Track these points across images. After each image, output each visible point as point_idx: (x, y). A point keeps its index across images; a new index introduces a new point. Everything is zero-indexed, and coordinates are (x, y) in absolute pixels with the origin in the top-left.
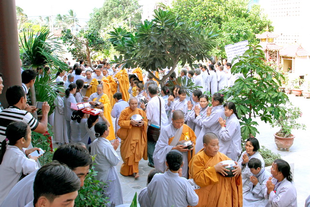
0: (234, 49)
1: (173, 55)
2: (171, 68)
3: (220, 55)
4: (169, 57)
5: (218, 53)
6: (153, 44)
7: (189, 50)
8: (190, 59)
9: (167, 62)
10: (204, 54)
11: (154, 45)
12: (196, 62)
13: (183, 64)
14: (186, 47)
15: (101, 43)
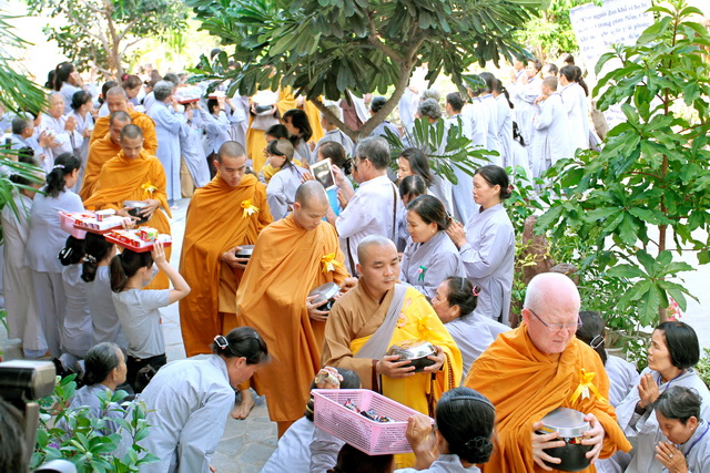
0: (602, 20)
1: (396, 46)
2: (391, 89)
3: (555, 43)
4: (385, 54)
5: (547, 34)
6: (326, 13)
7: (447, 30)
8: (455, 58)
9: (377, 71)
10: (500, 40)
11: (331, 15)
12: (474, 69)
13: (431, 77)
14: (438, 21)
15: (155, 9)
